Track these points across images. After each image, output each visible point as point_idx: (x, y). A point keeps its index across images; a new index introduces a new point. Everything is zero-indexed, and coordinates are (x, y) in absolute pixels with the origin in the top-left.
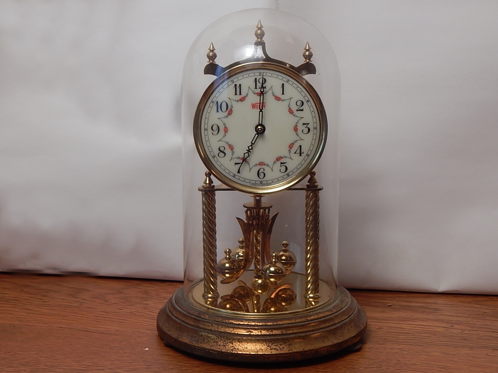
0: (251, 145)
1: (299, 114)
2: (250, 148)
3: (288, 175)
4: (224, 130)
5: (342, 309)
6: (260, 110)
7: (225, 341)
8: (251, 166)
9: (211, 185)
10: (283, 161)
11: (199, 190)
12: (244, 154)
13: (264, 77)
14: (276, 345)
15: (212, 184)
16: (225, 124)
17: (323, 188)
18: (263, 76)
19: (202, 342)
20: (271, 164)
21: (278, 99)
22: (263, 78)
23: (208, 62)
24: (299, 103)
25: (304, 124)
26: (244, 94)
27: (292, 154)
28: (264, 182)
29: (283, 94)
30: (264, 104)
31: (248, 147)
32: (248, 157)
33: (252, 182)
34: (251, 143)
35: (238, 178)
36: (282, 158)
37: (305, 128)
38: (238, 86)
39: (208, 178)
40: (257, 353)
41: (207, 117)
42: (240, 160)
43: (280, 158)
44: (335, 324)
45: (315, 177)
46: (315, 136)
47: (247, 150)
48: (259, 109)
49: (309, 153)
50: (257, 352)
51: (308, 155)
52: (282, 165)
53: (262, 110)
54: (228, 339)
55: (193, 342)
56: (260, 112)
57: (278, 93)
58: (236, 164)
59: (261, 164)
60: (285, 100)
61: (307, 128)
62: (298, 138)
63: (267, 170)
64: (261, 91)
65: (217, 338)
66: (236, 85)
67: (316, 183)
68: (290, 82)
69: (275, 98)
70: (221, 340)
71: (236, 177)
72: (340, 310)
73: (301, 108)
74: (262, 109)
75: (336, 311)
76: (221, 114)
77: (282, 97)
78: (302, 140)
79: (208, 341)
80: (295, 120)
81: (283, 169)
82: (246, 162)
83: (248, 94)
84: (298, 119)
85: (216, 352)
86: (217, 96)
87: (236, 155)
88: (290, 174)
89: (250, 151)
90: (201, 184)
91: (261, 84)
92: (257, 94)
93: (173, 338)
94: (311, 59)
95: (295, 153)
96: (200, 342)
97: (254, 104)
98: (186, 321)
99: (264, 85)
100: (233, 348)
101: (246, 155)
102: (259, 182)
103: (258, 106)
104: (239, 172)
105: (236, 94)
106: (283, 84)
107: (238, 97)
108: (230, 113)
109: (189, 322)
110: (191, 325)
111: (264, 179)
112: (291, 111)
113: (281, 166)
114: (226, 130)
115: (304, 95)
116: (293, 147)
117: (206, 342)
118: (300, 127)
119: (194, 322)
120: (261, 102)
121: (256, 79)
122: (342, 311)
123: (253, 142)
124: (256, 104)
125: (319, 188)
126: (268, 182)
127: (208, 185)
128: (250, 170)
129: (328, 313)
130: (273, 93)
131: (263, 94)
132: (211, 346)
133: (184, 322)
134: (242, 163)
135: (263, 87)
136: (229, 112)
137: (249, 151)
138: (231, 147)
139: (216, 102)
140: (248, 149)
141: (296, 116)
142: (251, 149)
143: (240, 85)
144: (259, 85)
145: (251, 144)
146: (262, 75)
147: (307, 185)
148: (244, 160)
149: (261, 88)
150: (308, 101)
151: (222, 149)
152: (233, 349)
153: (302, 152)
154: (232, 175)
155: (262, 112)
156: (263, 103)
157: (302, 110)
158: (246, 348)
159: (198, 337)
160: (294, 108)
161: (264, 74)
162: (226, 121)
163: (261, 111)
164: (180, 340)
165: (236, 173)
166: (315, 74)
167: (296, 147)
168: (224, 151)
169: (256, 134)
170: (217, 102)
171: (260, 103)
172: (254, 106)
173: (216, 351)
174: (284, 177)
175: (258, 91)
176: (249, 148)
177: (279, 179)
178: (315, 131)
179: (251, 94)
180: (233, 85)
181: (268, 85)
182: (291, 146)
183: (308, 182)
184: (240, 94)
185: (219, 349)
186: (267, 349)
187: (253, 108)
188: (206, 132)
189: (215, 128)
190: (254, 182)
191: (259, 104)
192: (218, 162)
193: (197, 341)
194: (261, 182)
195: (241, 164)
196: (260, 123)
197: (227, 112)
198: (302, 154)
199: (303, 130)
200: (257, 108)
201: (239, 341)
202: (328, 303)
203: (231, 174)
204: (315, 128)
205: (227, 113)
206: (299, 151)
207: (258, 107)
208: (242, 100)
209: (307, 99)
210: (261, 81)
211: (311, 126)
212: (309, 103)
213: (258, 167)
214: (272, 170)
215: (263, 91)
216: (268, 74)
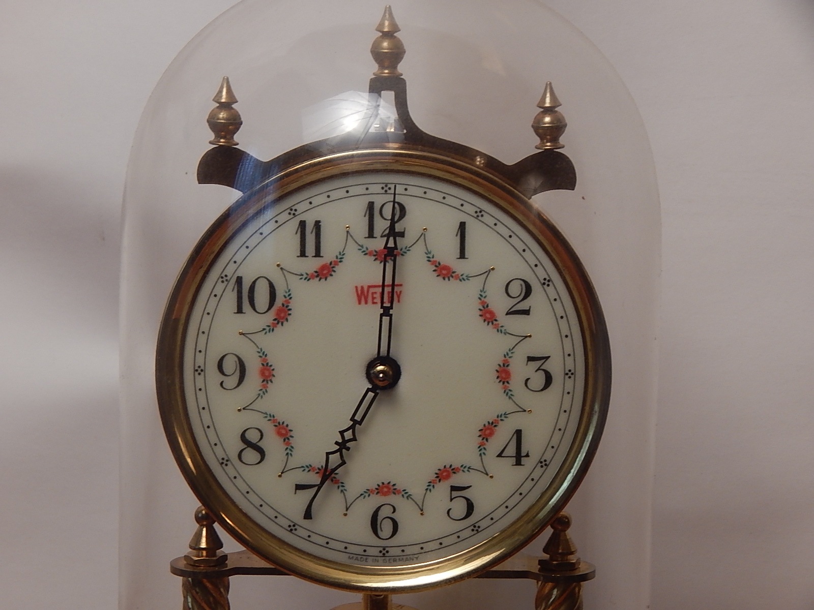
0: (352, 427)
1: (517, 324)
2: (348, 435)
3: (476, 529)
4: (262, 373)
6: (382, 311)
8: (351, 494)
9: (215, 555)
10: (458, 480)
11: (172, 572)
12: (328, 454)
13: (396, 200)
15: (220, 552)
16: (263, 355)
17: (594, 572)
18: (395, 194)
20: (417, 491)
21: (444, 272)
22: (394, 202)
23: (211, 143)
24: (516, 289)
25: (531, 359)
26: (329, 252)
27: (491, 461)
28: (393, 552)
29: (462, 255)
30: (396, 289)
31: (342, 433)
32: (340, 466)
33: (352, 549)
34: (352, 419)
35: (304, 534)
36: (455, 471)
37: (537, 370)
38: (310, 227)
39: (205, 529)
41: (205, 327)
42: (313, 474)
43: (448, 471)
45: (570, 533)
46: (567, 398)
47: (337, 443)
48: (379, 305)
49: (548, 456)
51: (543, 464)
52: (455, 494)
53: (391, 312)
56: (382, 316)
57: (447, 251)
58: (299, 487)
59: (385, 489)
60: (468, 277)
61: (541, 375)
62: (509, 406)
63: (406, 513)
64: (386, 247)
66: (303, 224)
67: (572, 553)
68: (486, 218)
69: (435, 268)
71: (300, 532)
73: (523, 306)
74: (391, 308)
76: (252, 321)
77: (460, 267)
78: (524, 413)
80: (502, 344)
81: (459, 508)
82: (335, 481)
83: (342, 254)
84: (511, 341)
86: (239, 258)
87: (299, 458)
88: (483, 524)
89: (348, 445)
90: (183, 549)
91: (388, 223)
92: (376, 255)
94: (562, 141)
95: (500, 455)
97: (362, 287)
99: (397, 225)
101: (335, 459)
102: (375, 552)
103: (378, 296)
104: (308, 515)
105: (303, 254)
106: (462, 225)
107: (311, 264)
108: (283, 316)
111: (396, 541)
112: (488, 315)
113: (451, 500)
114: (267, 374)
115: (533, 261)
116: (491, 434)
118: (520, 370)
120: (389, 281)
121: (371, 206)
123: (358, 418)
124: (369, 287)
125: (583, 569)
126: (409, 551)
127: (204, 553)
128: (347, 509)
130: (428, 253)
131: (395, 256)
134: (320, 487)
135: (393, 233)
136: (279, 311)
137: (343, 446)
138: (284, 432)
139: (235, 278)
140: (340, 441)
141: (506, 332)
142: (350, 440)
143: (317, 224)
144: (381, 225)
145: (352, 423)
146: (392, 191)
147: (541, 562)
148: (328, 475)
149: (388, 236)
150: (546, 282)
151: (253, 436)
153: (523, 454)
154: (286, 524)
155: (391, 316)
156: (393, 285)
157: (526, 312)
160: (500, 304)
161: (400, 189)
162: (268, 342)
163: (386, 312)
165: (298, 517)
166: (573, 190)
167: (503, 435)
168: (260, 444)
169: (368, 390)
170: (239, 280)
171: (383, 286)
172: (362, 295)
174: (463, 535)
175: (378, 244)
176: (343, 437)
177: (446, 542)
178: (569, 383)
179: (354, 257)
180: (295, 223)
181: (411, 225)
182: (487, 432)
183: (545, 550)
184: (318, 254)
187: (360, 303)
188: (200, 379)
189: (230, 365)
190: (359, 550)
191: (380, 289)
192: (239, 482)
194: (384, 552)
195: (316, 488)
196: (384, 352)
197: (272, 315)
198: (523, 460)
199: (528, 380)
200: (374, 303)
203: (281, 520)
204: (569, 374)
205: (270, 317)
206: (511, 450)
207: (378, 300)
208: (324, 273)
209: (542, 275)
210: (388, 212)
211: (555, 367)
212: (550, 290)
213: (375, 501)
214: (422, 510)
215: (396, 247)
216: (411, 190)
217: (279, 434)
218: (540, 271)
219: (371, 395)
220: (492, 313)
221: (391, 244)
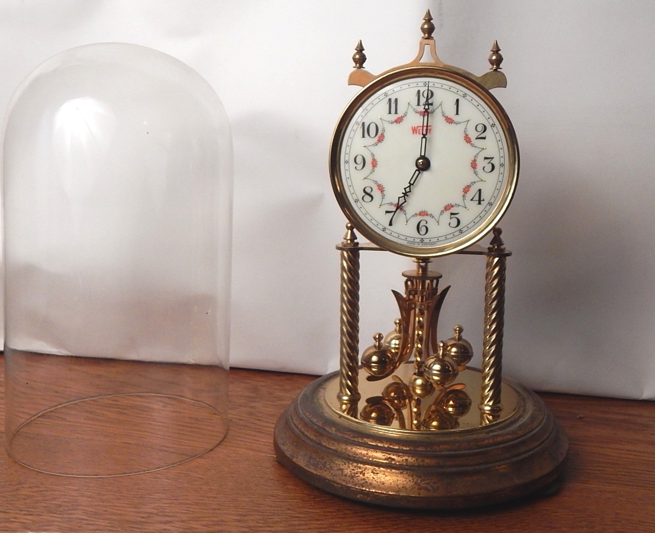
0: (409, 186)
1: (480, 143)
2: (408, 190)
3: (461, 231)
4: (373, 163)
5: (531, 431)
6: (422, 136)
7: (353, 470)
8: (409, 216)
9: (354, 242)
10: (453, 210)
11: (337, 249)
12: (399, 198)
13: (429, 89)
14: (428, 483)
15: (356, 241)
16: (373, 155)
17: (512, 253)
18: (428, 87)
19: (323, 467)
20: (436, 214)
21: (449, 121)
22: (428, 90)
23: (354, 67)
24: (480, 128)
25: (486, 158)
26: (401, 112)
27: (468, 202)
28: (426, 241)
29: (457, 114)
30: (428, 128)
31: (405, 189)
32: (404, 203)
33: (409, 239)
34: (409, 183)
35: (389, 232)
36: (452, 206)
37: (488, 163)
38: (393, 101)
39: (350, 231)
40: (397, 494)
41: (349, 143)
42: (393, 206)
43: (450, 207)
44: (519, 455)
45: (501, 236)
46: (501, 176)
47: (403, 193)
48: (421, 134)
49: (492, 201)
50: (398, 491)
51: (490, 204)
52: (452, 216)
53: (426, 136)
54: (358, 467)
55: (310, 466)
56: (422, 138)
57: (451, 112)
58: (387, 212)
59: (423, 213)
60: (460, 123)
61: (490, 165)
62: (476, 179)
63: (432, 224)
64: (424, 108)
65: (343, 463)
66: (390, 100)
67: (502, 245)
68: (468, 97)
69: (445, 119)
70: (349, 467)
71: (387, 231)
72: (528, 433)
73: (483, 135)
74: (426, 134)
75: (522, 434)
76: (369, 141)
77: (456, 118)
78: (482, 182)
79: (331, 467)
80: (473, 152)
81: (454, 222)
82: (401, 209)
83: (406, 113)
84: (478, 150)
85: (339, 486)
86: (363, 114)
87: (387, 200)
88: (464, 230)
89: (407, 194)
90: (340, 241)
91: (425, 99)
92: (420, 113)
93: (287, 457)
94: (501, 66)
95: (472, 200)
96: (319, 466)
97: (414, 127)
98: (306, 433)
99: (429, 100)
100: (364, 481)
101: (402, 200)
102: (418, 240)
103: (421, 131)
104: (391, 224)
105: (390, 113)
106: (458, 101)
107: (393, 117)
108: (381, 139)
109: (309, 435)
110: (311, 440)
111: (427, 236)
112: (468, 139)
113: (451, 218)
114: (374, 164)
115: (487, 116)
116: (469, 191)
117: (327, 468)
118: (481, 163)
119: (316, 436)
120: (425, 124)
121: (419, 92)
122: (531, 434)
123: (412, 182)
124: (418, 127)
125: (506, 252)
126: (433, 240)
127: (349, 242)
128: (407, 222)
129: (510, 437)
130: (443, 112)
131: (428, 113)
132: (334, 476)
133: (303, 433)
134: (395, 212)
135: (427, 103)
136: (380, 137)
137: (405, 194)
138: (381, 189)
139: (361, 124)
140: (404, 192)
141: (475, 147)
142: (408, 192)
143: (396, 100)
144: (423, 100)
145: (409, 185)
146: (427, 85)
147: (489, 248)
148: (399, 207)
149: (425, 105)
150: (493, 125)
151: (368, 190)
152: (363, 483)
153: (482, 199)
154: (381, 228)
155: (426, 138)
156: (427, 126)
157: (484, 138)
158: (383, 484)
159: (318, 460)
160: (473, 134)
161: (430, 84)
162: (375, 150)
163: (424, 136)
164: (294, 460)
165: (387, 225)
166: (506, 87)
167: (473, 191)
168: (371, 194)
169: (416, 170)
170: (363, 124)
171: (423, 126)
172: (414, 130)
173: (339, 484)
174: (455, 234)
175: (421, 109)
176: (405, 190)
177: (448, 237)
178: (502, 169)
179: (411, 114)
180: (387, 99)
181: (436, 100)
182: (466, 190)
183: (491, 244)
184: (396, 113)
185: (344, 480)
186: (413, 488)
187: (413, 133)
188: (347, 165)
189: (359, 160)
190: (412, 240)
191: (422, 128)
192: (362, 209)
193: (316, 466)
194: (422, 240)
195: (393, 213)
196: (423, 154)
197: (377, 138)
198: (482, 202)
199: (484, 167)
200: (419, 133)
201: (374, 471)
202: (512, 419)
203: (379, 226)
204: (502, 165)
206: (477, 198)
208: (399, 121)
209: (491, 122)
210: (425, 95)
211: (496, 162)
212: (495, 129)
213: (419, 218)
214: (438, 223)
215: (429, 109)
216: (436, 85)
217: (379, 189)
218: (490, 120)
219: (417, 172)
220: (469, 138)
221: (427, 107)
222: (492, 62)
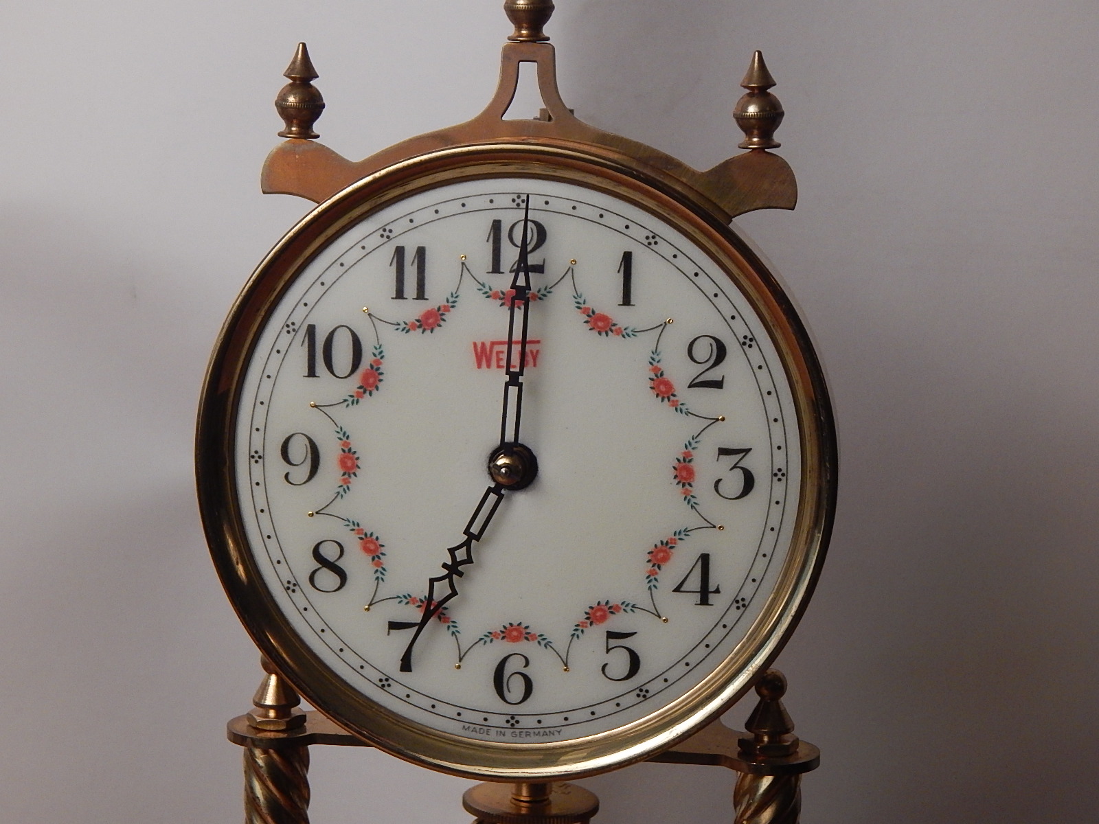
0: (467, 544)
1: (703, 401)
2: (461, 555)
3: (643, 694)
4: (343, 463)
6: (508, 378)
8: (467, 638)
9: (288, 715)
10: (617, 623)
12: (432, 581)
13: (531, 216)
15: (294, 712)
16: (344, 436)
17: (818, 758)
18: (527, 209)
20: (559, 637)
21: (600, 324)
22: (526, 220)
23: (281, 135)
24: (704, 350)
25: (724, 452)
26: (437, 293)
27: (666, 598)
28: (526, 722)
29: (627, 301)
31: (452, 551)
32: (449, 597)
33: (467, 716)
34: (467, 532)
35: (402, 692)
36: (613, 610)
37: (735, 467)
38: (410, 255)
39: (273, 678)
41: (264, 395)
42: (412, 607)
43: (604, 611)
45: (786, 701)
46: (776, 511)
47: (445, 566)
48: (504, 370)
49: (747, 593)
51: (741, 604)
52: (613, 642)
53: (521, 379)
56: (507, 385)
57: (605, 296)
58: (394, 626)
59: (515, 632)
60: (635, 332)
61: (739, 475)
62: (692, 520)
63: (543, 667)
64: (514, 286)
66: (400, 252)
67: (787, 731)
68: (663, 247)
69: (586, 318)
71: (395, 689)
73: (714, 375)
74: (521, 373)
76: (329, 388)
77: (622, 317)
78: (713, 529)
80: (685, 428)
81: (619, 663)
82: (443, 618)
83: (455, 296)
84: (696, 425)
86: (311, 298)
87: (393, 585)
88: (653, 688)
89: (460, 568)
91: (519, 252)
92: (501, 297)
94: (777, 136)
95: (677, 590)
99: (530, 257)
101: (442, 588)
102: (500, 721)
104: (406, 665)
105: (400, 294)
106: (627, 258)
107: (412, 310)
108: (371, 382)
111: (530, 706)
112: (662, 388)
113: (608, 651)
114: (350, 463)
115: (728, 311)
116: (666, 559)
118: (708, 466)
120: (518, 335)
121: (497, 225)
123: (475, 529)
124: (493, 344)
125: (803, 755)
126: (548, 721)
127: (272, 714)
128: (460, 660)
130: (577, 296)
131: (527, 301)
134: (421, 625)
135: (523, 266)
136: (366, 377)
137: (454, 569)
138: (373, 547)
139: (304, 328)
140: (450, 563)
141: (688, 413)
142: (463, 562)
143: (421, 252)
144: (510, 255)
145: (466, 537)
146: (525, 206)
147: (741, 742)
148: (434, 610)
149: (518, 271)
150: (748, 342)
151: (330, 552)
153: (712, 588)
154: (375, 676)
155: (520, 386)
156: (524, 342)
157: (718, 384)
160: (680, 371)
161: (534, 202)
162: (350, 418)
163: (514, 379)
165: (393, 668)
166: (792, 209)
167: (682, 562)
168: (340, 564)
169: (489, 490)
170: (311, 331)
171: (510, 343)
172: (483, 355)
174: (625, 702)
175: (503, 283)
176: (453, 557)
177: (600, 710)
178: (779, 488)
179: (472, 300)
180: (389, 250)
181: (556, 254)
182: (659, 555)
183: (748, 725)
184: (421, 295)
187: (479, 366)
188: (257, 469)
189: (299, 450)
190: (478, 717)
192: (310, 615)
194: (513, 721)
195: (417, 627)
196: (509, 437)
197: (356, 381)
198: (712, 598)
199: (720, 480)
203: (368, 671)
204: (779, 475)
206: (694, 583)
208: (430, 322)
209: (742, 331)
210: (518, 239)
211: (758, 463)
212: (753, 353)
213: (500, 649)
214: (566, 665)
215: (528, 286)
216: (555, 204)
217: (366, 550)
218: (738, 325)
219: (493, 497)
220: (668, 385)
221: (521, 282)
222: (745, 123)
